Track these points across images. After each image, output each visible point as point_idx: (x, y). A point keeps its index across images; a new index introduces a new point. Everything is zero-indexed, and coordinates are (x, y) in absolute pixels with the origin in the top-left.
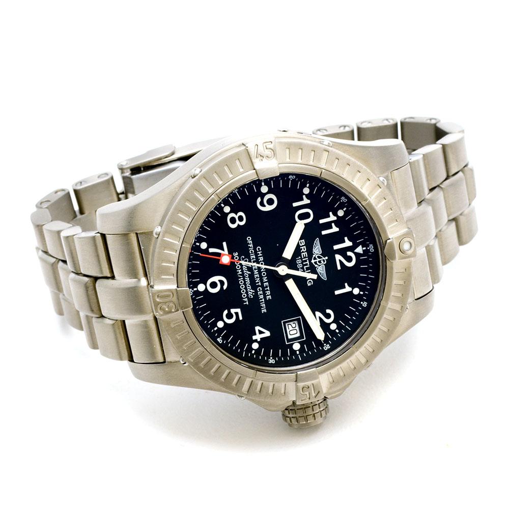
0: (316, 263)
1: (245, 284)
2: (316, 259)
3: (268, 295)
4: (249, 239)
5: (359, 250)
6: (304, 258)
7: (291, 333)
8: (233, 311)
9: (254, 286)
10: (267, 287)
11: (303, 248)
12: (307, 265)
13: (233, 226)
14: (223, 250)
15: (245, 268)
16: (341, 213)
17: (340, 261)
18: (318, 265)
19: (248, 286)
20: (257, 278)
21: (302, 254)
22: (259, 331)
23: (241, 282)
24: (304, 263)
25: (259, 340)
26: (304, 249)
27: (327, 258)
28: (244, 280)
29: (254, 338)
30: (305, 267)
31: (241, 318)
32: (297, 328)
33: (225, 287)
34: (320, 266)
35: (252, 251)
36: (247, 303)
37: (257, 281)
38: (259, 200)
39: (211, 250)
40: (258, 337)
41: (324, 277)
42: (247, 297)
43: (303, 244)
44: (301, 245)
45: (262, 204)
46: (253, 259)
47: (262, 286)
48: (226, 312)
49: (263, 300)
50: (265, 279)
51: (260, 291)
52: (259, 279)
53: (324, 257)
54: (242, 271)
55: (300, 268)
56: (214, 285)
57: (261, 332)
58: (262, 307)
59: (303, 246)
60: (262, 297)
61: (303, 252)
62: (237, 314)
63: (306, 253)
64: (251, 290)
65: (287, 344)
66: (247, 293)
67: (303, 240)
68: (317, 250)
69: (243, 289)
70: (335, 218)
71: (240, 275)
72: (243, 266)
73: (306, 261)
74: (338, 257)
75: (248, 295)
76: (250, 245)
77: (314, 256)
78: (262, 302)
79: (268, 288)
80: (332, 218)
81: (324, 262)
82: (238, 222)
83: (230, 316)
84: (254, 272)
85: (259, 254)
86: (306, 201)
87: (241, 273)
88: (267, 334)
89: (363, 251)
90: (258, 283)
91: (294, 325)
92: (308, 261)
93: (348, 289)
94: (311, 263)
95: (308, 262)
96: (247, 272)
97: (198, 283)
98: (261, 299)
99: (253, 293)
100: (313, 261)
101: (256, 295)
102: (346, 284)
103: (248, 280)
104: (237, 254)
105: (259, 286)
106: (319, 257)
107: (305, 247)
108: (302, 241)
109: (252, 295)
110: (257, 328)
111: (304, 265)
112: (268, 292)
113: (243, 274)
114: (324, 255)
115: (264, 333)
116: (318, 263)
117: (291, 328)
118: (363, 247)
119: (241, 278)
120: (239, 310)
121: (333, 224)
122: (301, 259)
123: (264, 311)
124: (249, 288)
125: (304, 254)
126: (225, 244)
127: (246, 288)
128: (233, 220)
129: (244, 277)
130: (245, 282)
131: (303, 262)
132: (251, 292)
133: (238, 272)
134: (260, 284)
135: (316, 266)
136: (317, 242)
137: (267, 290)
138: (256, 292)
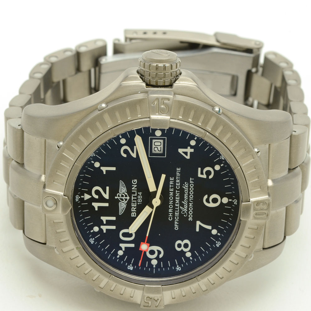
0: (126, 196)
1: (189, 194)
2: (125, 199)
3: (172, 181)
4: (176, 228)
5: (87, 197)
6: (135, 202)
7: (159, 144)
8: (205, 176)
9: (182, 191)
10: (172, 188)
11: (134, 211)
12: (134, 197)
13: (187, 241)
14: (200, 225)
15: (186, 207)
16: (96, 229)
17: (105, 193)
18: (125, 194)
19: (186, 192)
20: (177, 197)
21: (136, 206)
22: (187, 155)
23: (191, 196)
24: (136, 198)
25: (189, 148)
26: (133, 209)
27: (116, 198)
28: (189, 198)
29: (192, 150)
30: (136, 195)
31: (199, 169)
32: (153, 146)
33: (206, 197)
34: (123, 193)
35: (177, 218)
36: (191, 179)
37: (179, 194)
38: (161, 256)
39: (209, 227)
40: (189, 150)
41: (121, 183)
42: (189, 184)
43: (134, 213)
44: (135, 213)
45: (159, 252)
46: (177, 212)
47: (175, 189)
48: (211, 177)
49: (177, 178)
50: (171, 194)
51: (178, 186)
52: (176, 196)
53: (118, 198)
54: (188, 205)
55: (140, 195)
56: (215, 201)
57: (186, 153)
58: (179, 173)
59: (133, 212)
60: (178, 181)
61: (135, 207)
62: (202, 173)
63: (132, 206)
64: (185, 188)
65: (166, 138)
66: (189, 187)
67: (132, 216)
68: (122, 206)
69: (192, 191)
70: (102, 227)
71: (191, 203)
72: (187, 209)
73: (134, 200)
74: (106, 196)
75: (189, 185)
76: (177, 223)
77: (126, 202)
78: (178, 177)
79: (170, 186)
80: (104, 228)
81: (119, 195)
82: (183, 244)
83: (208, 173)
84: (179, 202)
85: (171, 215)
86: (123, 246)
87: (190, 204)
88: (181, 151)
89: (84, 195)
90: (178, 193)
91: (156, 149)
92: (132, 200)
93: (104, 169)
94: (130, 196)
95: (133, 198)
96: (184, 203)
97: (227, 204)
98: (178, 179)
99: (184, 186)
100: (128, 198)
101: (182, 183)
102: (105, 173)
103: (186, 197)
104: (189, 219)
105: (178, 190)
106: (122, 200)
107: (132, 211)
108: (134, 216)
109: (185, 184)
110: (188, 157)
111: (137, 197)
112: (172, 183)
113: (189, 202)
114: (118, 201)
115: (183, 152)
116: (124, 196)
117: (159, 147)
118: (83, 198)
119: (191, 200)
120: (200, 175)
121: (105, 223)
122: (137, 202)
123: (179, 169)
124: (186, 190)
125: (134, 206)
126: (198, 230)
127: (189, 191)
128: (186, 246)
129: (188, 200)
130: (188, 196)
131: (137, 200)
132: (186, 187)
133: (192, 205)
134: (177, 191)
135: (126, 194)
136: (121, 212)
137: (171, 185)
138: (181, 186)
